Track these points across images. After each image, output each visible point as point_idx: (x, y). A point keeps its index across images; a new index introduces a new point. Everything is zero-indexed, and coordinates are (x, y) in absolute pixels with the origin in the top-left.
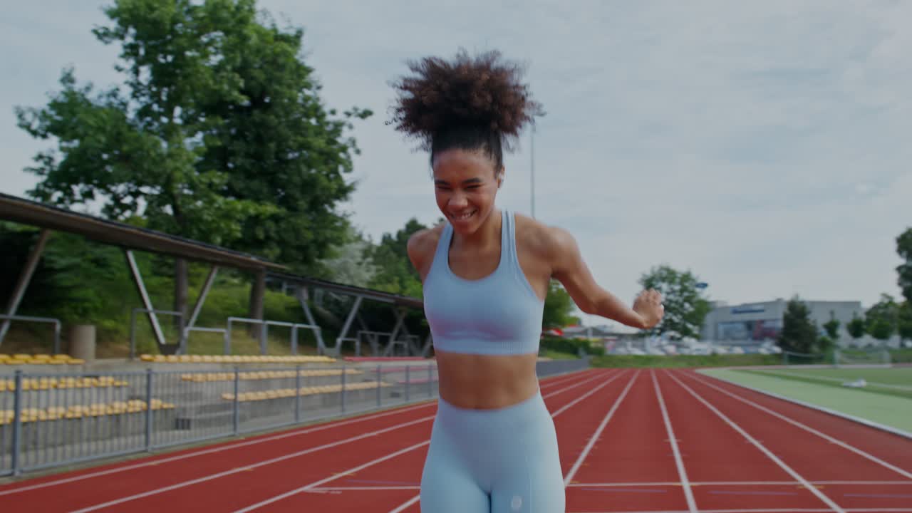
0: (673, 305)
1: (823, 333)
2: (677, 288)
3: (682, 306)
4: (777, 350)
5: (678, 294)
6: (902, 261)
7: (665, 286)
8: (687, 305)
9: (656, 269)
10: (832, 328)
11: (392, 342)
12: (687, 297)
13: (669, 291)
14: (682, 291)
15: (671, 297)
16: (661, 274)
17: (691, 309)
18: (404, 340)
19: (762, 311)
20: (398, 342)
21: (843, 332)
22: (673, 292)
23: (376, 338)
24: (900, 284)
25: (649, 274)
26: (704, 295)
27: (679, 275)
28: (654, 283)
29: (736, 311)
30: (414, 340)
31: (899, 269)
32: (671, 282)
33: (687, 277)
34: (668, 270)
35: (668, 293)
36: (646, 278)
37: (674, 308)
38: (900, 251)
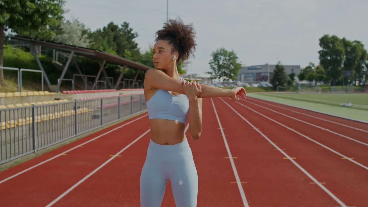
0: (225, 65)
1: (289, 78)
2: (227, 58)
3: (229, 66)
4: (271, 85)
5: (228, 61)
6: (321, 49)
7: (222, 57)
8: (231, 66)
9: (219, 50)
10: (292, 76)
11: (97, 81)
12: (232, 62)
13: (224, 59)
14: (229, 60)
15: (225, 62)
16: (221, 52)
17: (233, 67)
18: (104, 80)
19: (260, 69)
20: (101, 81)
21: (296, 78)
22: (226, 59)
23: (86, 78)
24: (320, 59)
25: (215, 52)
26: (238, 61)
27: (229, 53)
28: (218, 56)
29: (249, 68)
30: (111, 80)
31: (319, 52)
32: (225, 56)
33: (232, 53)
34: (224, 50)
35: (224, 60)
36: (214, 54)
37: (226, 67)
38: (321, 45)
